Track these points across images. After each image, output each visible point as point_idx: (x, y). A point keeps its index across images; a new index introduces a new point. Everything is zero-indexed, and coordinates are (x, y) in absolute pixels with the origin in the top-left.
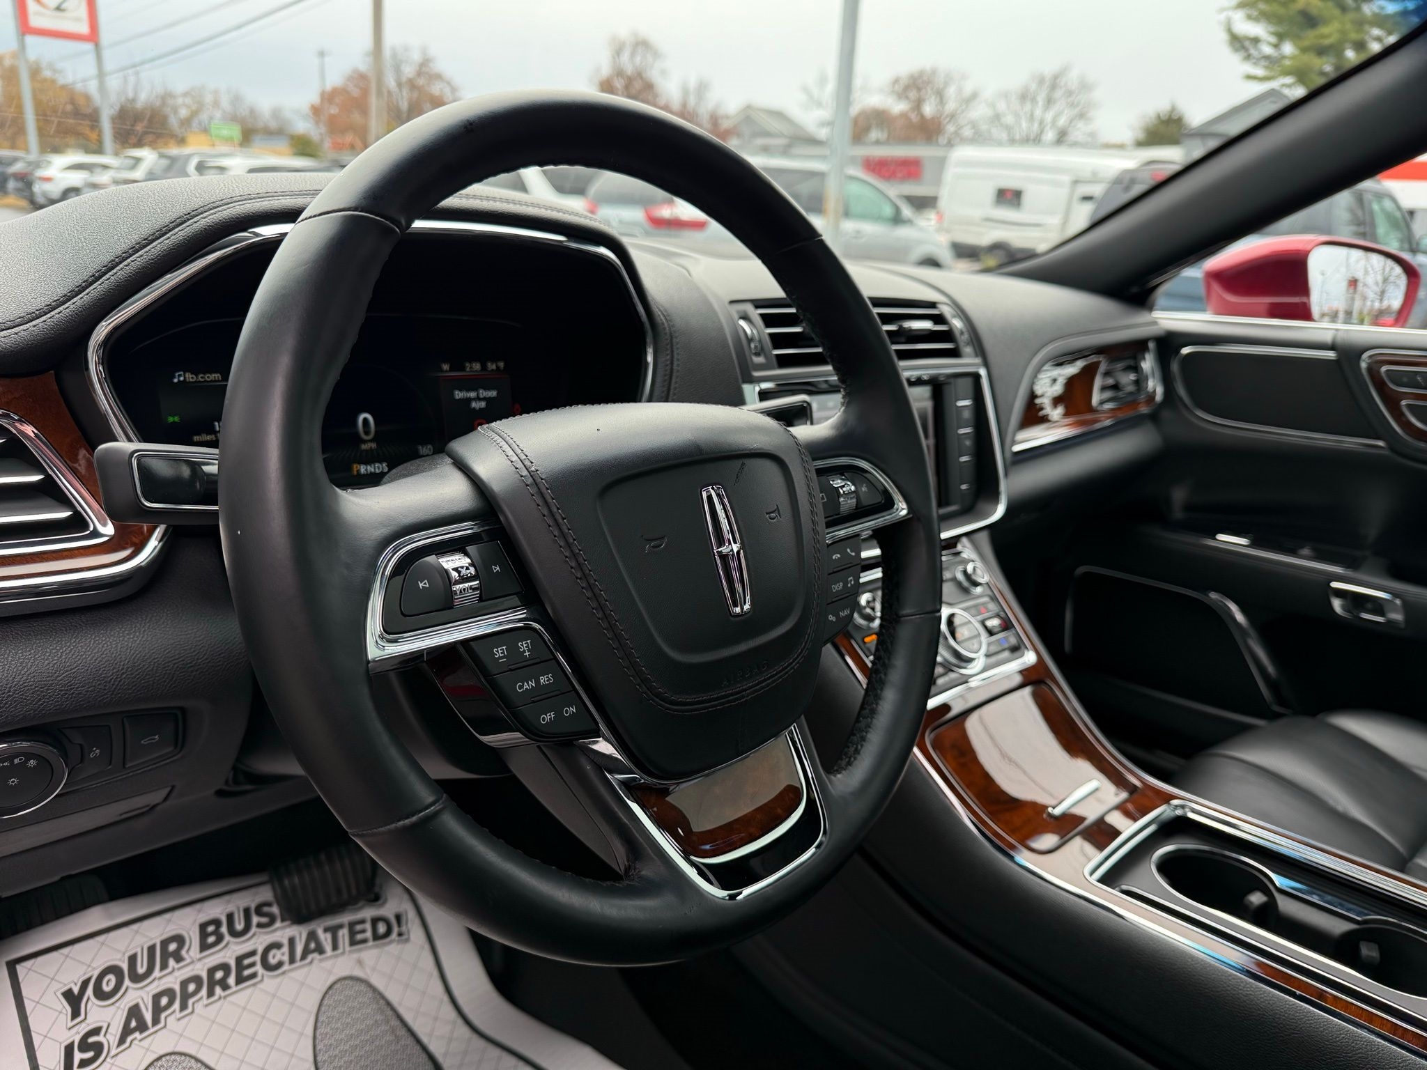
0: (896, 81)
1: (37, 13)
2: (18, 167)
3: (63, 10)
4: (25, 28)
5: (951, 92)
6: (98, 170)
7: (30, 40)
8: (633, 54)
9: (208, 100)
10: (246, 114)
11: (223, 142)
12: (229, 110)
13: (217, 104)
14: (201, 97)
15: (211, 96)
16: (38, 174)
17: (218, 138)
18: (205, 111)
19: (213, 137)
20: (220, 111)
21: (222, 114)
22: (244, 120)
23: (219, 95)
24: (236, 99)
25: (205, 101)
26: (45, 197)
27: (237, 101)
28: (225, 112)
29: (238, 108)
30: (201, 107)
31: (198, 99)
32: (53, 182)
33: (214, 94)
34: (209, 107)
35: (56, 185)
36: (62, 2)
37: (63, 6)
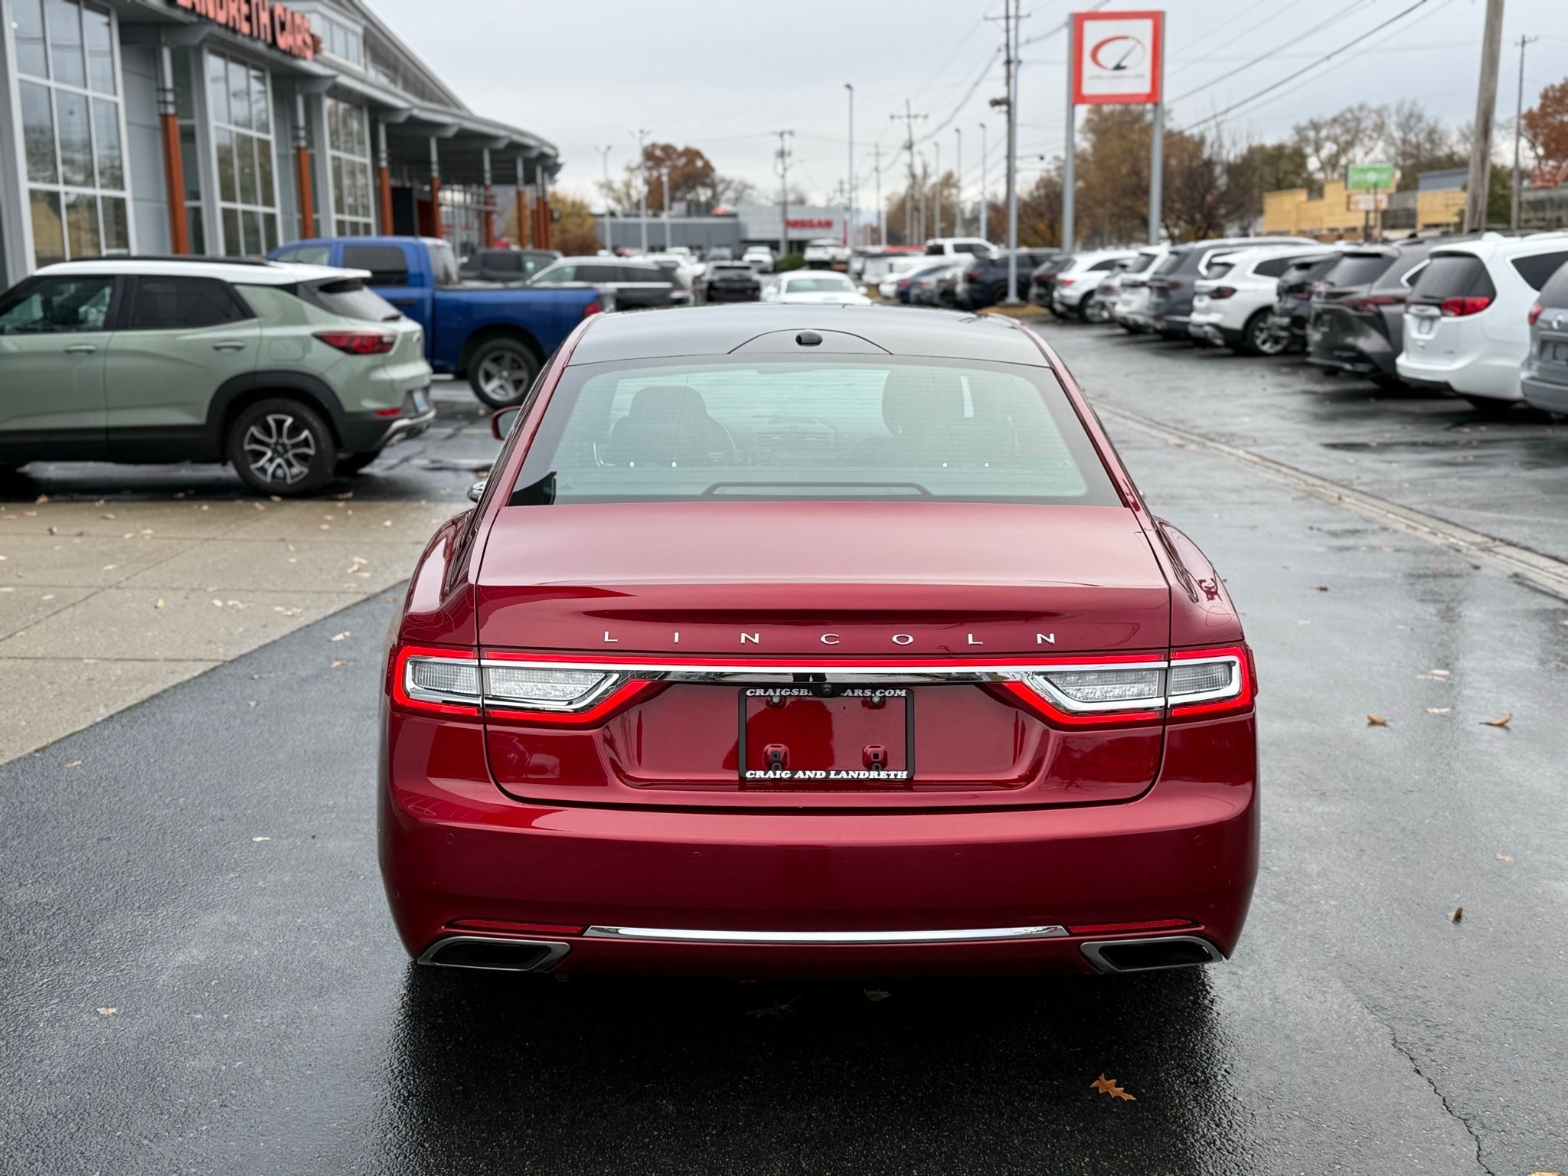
1: (1093, 78)
2: (1044, 269)
3: (1123, 68)
4: (1077, 96)
9: (1368, 123)
10: (1422, 137)
11: (1364, 191)
12: (1397, 134)
13: (1380, 128)
14: (1358, 120)
15: (1374, 116)
16: (1061, 276)
17: (1358, 186)
18: (1361, 140)
19: (1350, 185)
20: (1383, 137)
21: (1386, 141)
22: (1418, 146)
23: (1385, 114)
24: (1411, 115)
25: (1363, 125)
26: (1062, 304)
27: (1411, 119)
28: (1391, 137)
29: (1411, 130)
30: (1356, 136)
31: (1352, 125)
32: (1074, 285)
33: (1379, 112)
34: (1368, 132)
35: (1076, 289)
36: (1123, 58)
37: (1123, 64)
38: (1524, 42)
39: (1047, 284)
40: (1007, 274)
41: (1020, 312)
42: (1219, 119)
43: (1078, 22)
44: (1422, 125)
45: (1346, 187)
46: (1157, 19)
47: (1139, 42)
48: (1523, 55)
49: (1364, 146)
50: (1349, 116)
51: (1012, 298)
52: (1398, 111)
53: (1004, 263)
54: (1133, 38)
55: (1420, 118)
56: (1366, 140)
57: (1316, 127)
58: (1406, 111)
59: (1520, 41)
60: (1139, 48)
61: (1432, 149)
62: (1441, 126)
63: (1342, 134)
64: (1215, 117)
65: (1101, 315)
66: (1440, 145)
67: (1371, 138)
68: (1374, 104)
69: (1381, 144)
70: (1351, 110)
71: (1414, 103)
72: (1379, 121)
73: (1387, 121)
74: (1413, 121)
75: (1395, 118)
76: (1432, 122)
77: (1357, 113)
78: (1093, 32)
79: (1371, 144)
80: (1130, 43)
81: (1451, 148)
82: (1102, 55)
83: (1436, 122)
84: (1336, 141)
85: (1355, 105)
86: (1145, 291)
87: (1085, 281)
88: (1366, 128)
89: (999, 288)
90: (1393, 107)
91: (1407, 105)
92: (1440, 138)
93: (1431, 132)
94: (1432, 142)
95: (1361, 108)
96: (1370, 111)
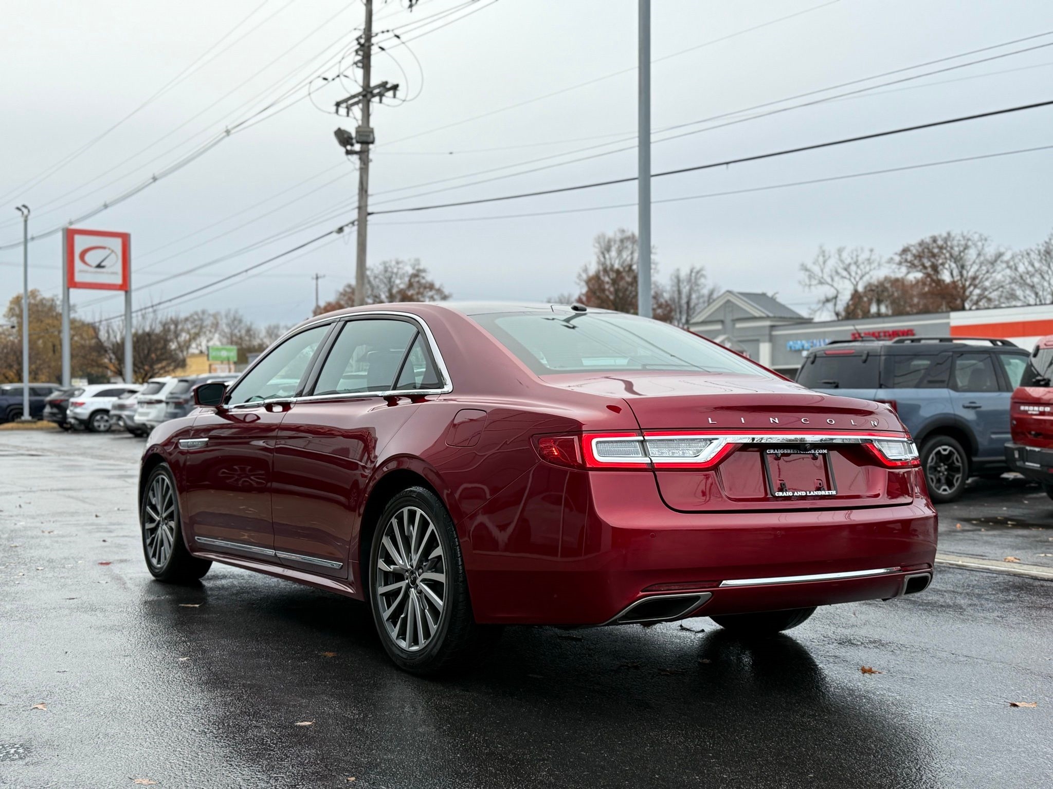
0: (905, 251)
1: (81, 271)
2: (55, 395)
3: (103, 267)
4: (71, 282)
5: (971, 254)
6: (126, 395)
7: (73, 291)
8: (620, 252)
9: (208, 322)
10: (243, 332)
11: (219, 362)
12: (227, 330)
13: (216, 325)
14: (202, 320)
15: (211, 318)
16: (72, 400)
17: (216, 358)
18: (205, 333)
19: (210, 358)
20: (218, 332)
21: (220, 334)
22: (241, 338)
23: (219, 317)
24: (235, 319)
25: (205, 324)
26: (75, 418)
27: (236, 321)
28: (223, 331)
29: (236, 327)
30: (201, 327)
31: (198, 323)
32: (84, 406)
33: (215, 316)
34: (209, 328)
35: (86, 409)
36: (103, 261)
37: (103, 264)
38: (317, 278)
39: (60, 407)
40: (23, 400)
41: (34, 426)
42: (155, 308)
43: (70, 235)
44: (242, 325)
45: (208, 359)
46: (125, 239)
47: (113, 251)
48: (317, 285)
49: (206, 336)
50: (196, 317)
51: (26, 416)
52: (226, 316)
53: (19, 392)
54: (109, 249)
55: (240, 321)
56: (208, 333)
57: (176, 323)
58: (232, 315)
59: (315, 277)
60: (113, 255)
61: (250, 340)
62: (254, 327)
63: (192, 328)
64: (152, 306)
65: (118, 425)
66: (254, 338)
67: (210, 331)
68: (212, 311)
69: (217, 336)
70: (196, 313)
71: (236, 312)
72: (215, 322)
73: (220, 322)
74: (236, 323)
75: (224, 321)
76: (248, 323)
77: (201, 316)
78: (81, 243)
79: (211, 335)
80: (107, 252)
81: (262, 340)
82: (88, 257)
83: (251, 324)
84: (188, 332)
85: (199, 310)
86: (163, 405)
87: (92, 403)
88: (207, 326)
89: (11, 410)
90: (223, 313)
91: (232, 313)
92: (254, 334)
93: (248, 331)
94: (250, 336)
95: (203, 312)
96: (209, 315)
